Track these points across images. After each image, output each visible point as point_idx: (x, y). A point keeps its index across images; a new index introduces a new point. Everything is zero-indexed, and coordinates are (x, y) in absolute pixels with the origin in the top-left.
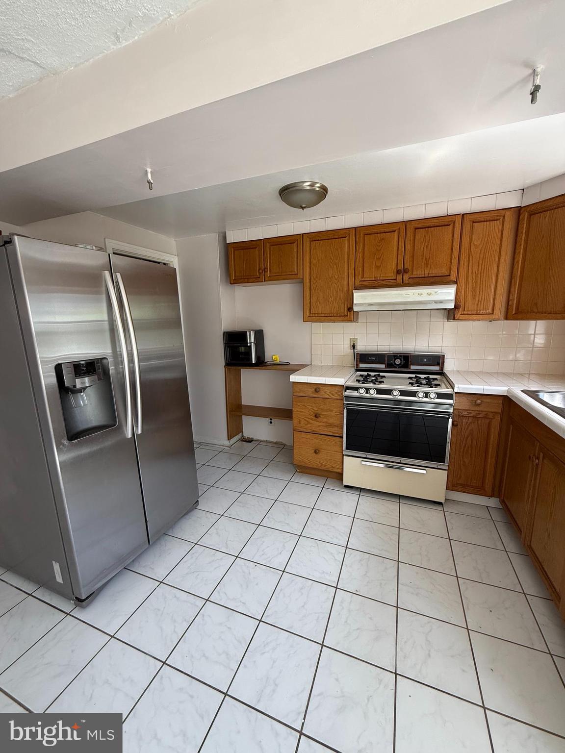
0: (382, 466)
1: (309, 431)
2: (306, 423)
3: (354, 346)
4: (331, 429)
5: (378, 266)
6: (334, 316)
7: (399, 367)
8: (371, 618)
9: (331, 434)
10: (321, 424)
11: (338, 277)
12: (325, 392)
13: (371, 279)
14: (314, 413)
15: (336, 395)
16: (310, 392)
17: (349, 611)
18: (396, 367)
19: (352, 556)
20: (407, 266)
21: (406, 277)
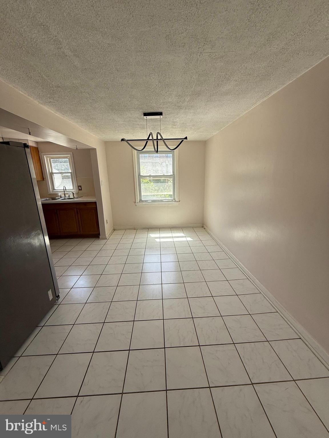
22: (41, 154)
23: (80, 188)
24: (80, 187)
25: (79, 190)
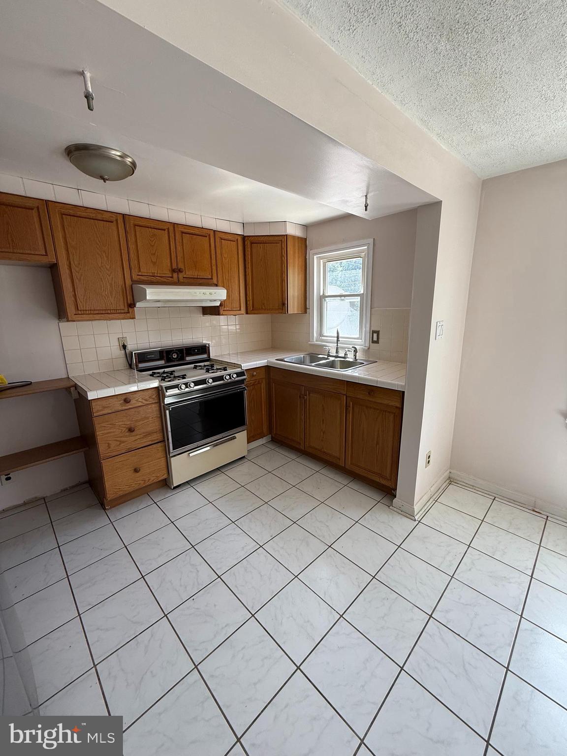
0: (208, 448)
1: (123, 451)
2: (118, 443)
3: (124, 347)
4: (150, 438)
5: (154, 262)
6: (111, 313)
7: (177, 361)
8: (294, 540)
9: (151, 443)
10: (138, 437)
11: (110, 267)
12: (137, 401)
13: (148, 275)
14: (127, 428)
15: (151, 400)
16: (118, 405)
17: (282, 548)
18: (174, 361)
19: (242, 523)
20: (181, 266)
21: (181, 275)
22: (310, 252)
23: (375, 337)
24: (375, 335)
25: (373, 342)
